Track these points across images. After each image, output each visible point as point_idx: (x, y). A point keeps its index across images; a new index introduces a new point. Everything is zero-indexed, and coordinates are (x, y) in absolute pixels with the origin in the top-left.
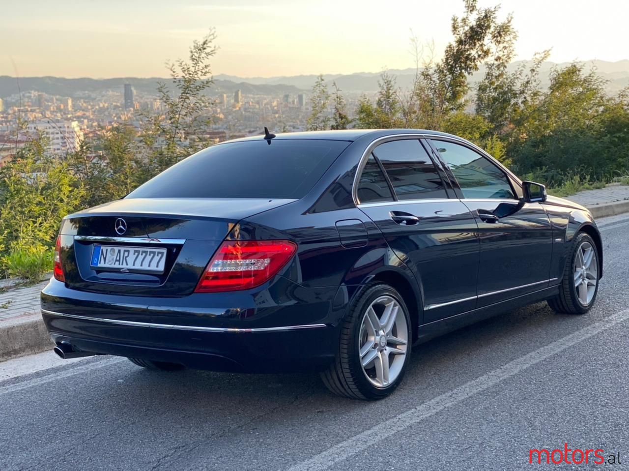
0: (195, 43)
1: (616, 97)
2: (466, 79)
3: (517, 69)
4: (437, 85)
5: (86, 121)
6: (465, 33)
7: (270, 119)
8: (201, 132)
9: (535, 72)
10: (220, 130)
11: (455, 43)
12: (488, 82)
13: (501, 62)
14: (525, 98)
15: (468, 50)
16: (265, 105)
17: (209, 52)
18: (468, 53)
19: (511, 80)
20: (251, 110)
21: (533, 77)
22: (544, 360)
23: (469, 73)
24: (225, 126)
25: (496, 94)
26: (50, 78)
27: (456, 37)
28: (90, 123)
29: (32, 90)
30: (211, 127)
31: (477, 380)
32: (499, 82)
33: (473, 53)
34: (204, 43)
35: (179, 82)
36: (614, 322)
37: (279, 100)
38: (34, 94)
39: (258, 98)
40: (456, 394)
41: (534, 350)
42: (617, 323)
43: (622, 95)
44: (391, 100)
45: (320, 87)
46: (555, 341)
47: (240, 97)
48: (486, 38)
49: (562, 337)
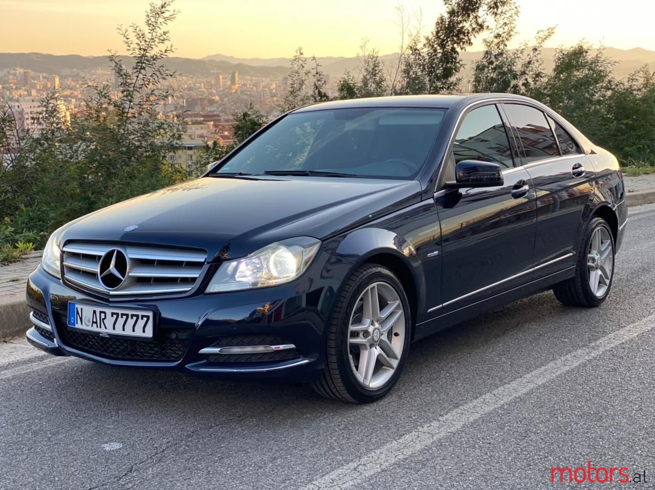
0: (152, 6)
1: (625, 81)
2: (458, 54)
3: (518, 48)
4: (427, 60)
5: (73, 100)
6: (458, 3)
7: (268, 103)
8: (194, 114)
9: (538, 52)
10: (215, 113)
11: (446, 13)
12: (487, 61)
13: (501, 39)
14: (526, 79)
15: (461, 22)
16: (263, 87)
17: (168, 16)
18: (461, 25)
19: (512, 59)
20: (248, 93)
21: (536, 56)
22: (501, 408)
23: (462, 49)
24: (221, 108)
25: (495, 74)
26: (36, 54)
27: (448, 7)
28: (78, 103)
29: (17, 67)
30: (206, 110)
31: (401, 441)
32: (499, 61)
33: (467, 25)
34: (162, 7)
35: (134, 50)
36: (602, 349)
37: (277, 82)
38: (20, 71)
39: (256, 80)
40: (364, 465)
41: (490, 391)
42: (606, 350)
43: (632, 79)
44: (378, 78)
45: (298, 61)
46: (521, 377)
47: (237, 78)
48: (481, 9)
49: (531, 371)
